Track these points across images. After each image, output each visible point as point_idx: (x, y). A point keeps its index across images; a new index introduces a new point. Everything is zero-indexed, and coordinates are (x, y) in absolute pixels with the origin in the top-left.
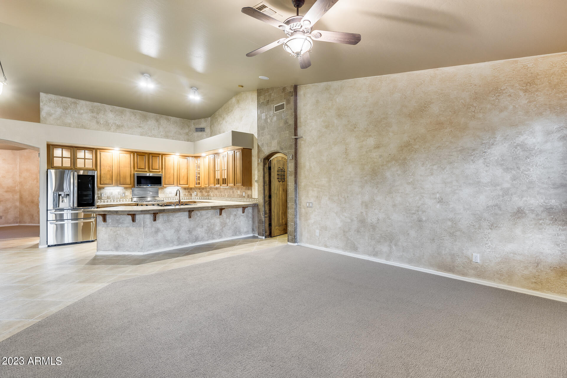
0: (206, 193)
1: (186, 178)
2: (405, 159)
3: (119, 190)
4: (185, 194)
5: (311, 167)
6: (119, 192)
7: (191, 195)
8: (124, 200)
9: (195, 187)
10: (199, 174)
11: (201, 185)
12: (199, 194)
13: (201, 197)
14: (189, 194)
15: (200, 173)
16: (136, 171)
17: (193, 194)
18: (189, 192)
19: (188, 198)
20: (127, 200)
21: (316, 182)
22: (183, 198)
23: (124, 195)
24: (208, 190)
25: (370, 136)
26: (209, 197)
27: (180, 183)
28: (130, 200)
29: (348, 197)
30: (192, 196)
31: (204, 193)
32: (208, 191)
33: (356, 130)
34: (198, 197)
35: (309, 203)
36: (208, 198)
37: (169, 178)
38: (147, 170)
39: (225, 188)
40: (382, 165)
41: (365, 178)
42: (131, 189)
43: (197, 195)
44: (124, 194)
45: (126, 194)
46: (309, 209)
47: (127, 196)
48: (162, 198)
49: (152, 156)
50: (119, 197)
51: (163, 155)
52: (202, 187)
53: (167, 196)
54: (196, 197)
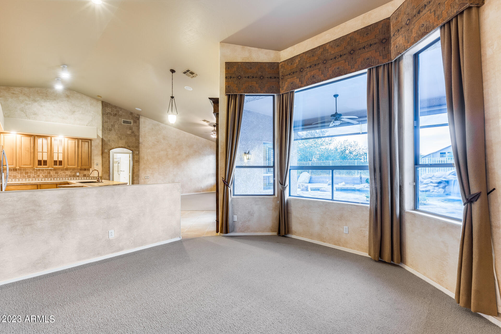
2: (187, 160)
5: (148, 159)
21: (151, 166)
25: (177, 150)
29: (167, 173)
33: (171, 147)
35: (147, 177)
40: (181, 161)
41: (174, 166)
46: (146, 179)
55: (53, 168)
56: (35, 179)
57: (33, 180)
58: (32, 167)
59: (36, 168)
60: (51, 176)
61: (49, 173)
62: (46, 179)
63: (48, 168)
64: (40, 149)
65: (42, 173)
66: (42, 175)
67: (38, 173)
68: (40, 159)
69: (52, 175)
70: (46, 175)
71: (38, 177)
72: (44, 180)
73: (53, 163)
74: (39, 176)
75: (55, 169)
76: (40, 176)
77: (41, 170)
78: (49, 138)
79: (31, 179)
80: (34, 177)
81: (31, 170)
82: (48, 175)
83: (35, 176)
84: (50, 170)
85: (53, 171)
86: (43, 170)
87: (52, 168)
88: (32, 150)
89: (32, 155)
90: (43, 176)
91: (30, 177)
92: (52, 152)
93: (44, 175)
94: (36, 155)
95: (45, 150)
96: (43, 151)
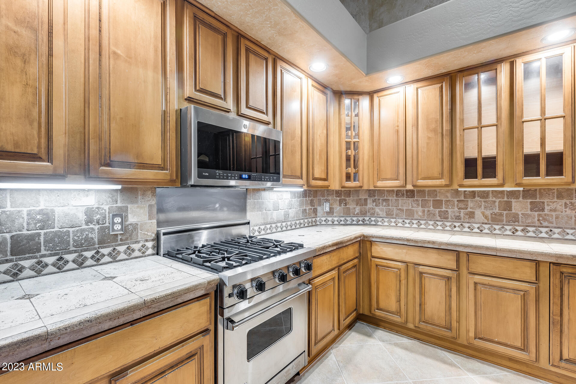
0: (357, 205)
1: (324, 157)
3: (91, 201)
4: (305, 210)
6: (89, 213)
7: (315, 211)
8: (122, 249)
9: (343, 187)
10: (356, 148)
11: (363, 183)
12: (338, 208)
13: (342, 219)
14: (313, 208)
15: (361, 146)
16: (190, 100)
17: (319, 209)
18: (312, 203)
19: (310, 220)
20: (134, 246)
22: (302, 221)
23: (118, 227)
24: (363, 196)
26: (367, 218)
27: (313, 175)
28: (150, 244)
30: (318, 214)
31: (352, 206)
32: (363, 202)
34: (336, 219)
36: (363, 221)
37: (293, 153)
38: (230, 104)
39: (473, 192)
42: (154, 193)
43: (331, 212)
44: (118, 220)
45: (132, 219)
47: (135, 226)
48: (256, 228)
49: (248, 50)
50: (95, 236)
51: (276, 58)
52: (365, 187)
53: (269, 220)
54: (330, 219)
55: (521, 189)
56: (459, 224)
57: (455, 227)
58: (446, 186)
59: (461, 186)
60: (515, 219)
61: (508, 206)
62: (495, 229)
63: (502, 185)
64: (471, 120)
65: (483, 207)
66: (483, 214)
67: (471, 204)
68: (472, 153)
69: (520, 213)
70: (495, 214)
71: (470, 217)
72: (489, 229)
73: (521, 167)
74: (471, 215)
75: (529, 193)
76: (476, 216)
77: (478, 196)
78: (504, 70)
79: (448, 224)
80: (458, 218)
81: (449, 195)
82: (501, 215)
83: (462, 215)
84: (512, 194)
85: (521, 199)
86: (484, 195)
87: (518, 185)
88: (446, 126)
89: (446, 144)
90: (486, 217)
91: (447, 218)
92: (516, 120)
93: (488, 213)
94: (458, 142)
95: (489, 117)
96: (484, 122)
